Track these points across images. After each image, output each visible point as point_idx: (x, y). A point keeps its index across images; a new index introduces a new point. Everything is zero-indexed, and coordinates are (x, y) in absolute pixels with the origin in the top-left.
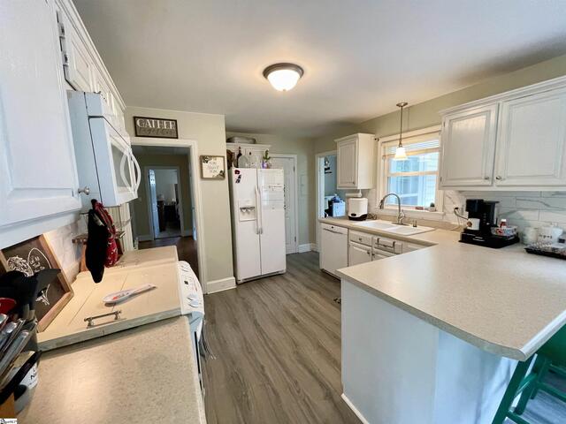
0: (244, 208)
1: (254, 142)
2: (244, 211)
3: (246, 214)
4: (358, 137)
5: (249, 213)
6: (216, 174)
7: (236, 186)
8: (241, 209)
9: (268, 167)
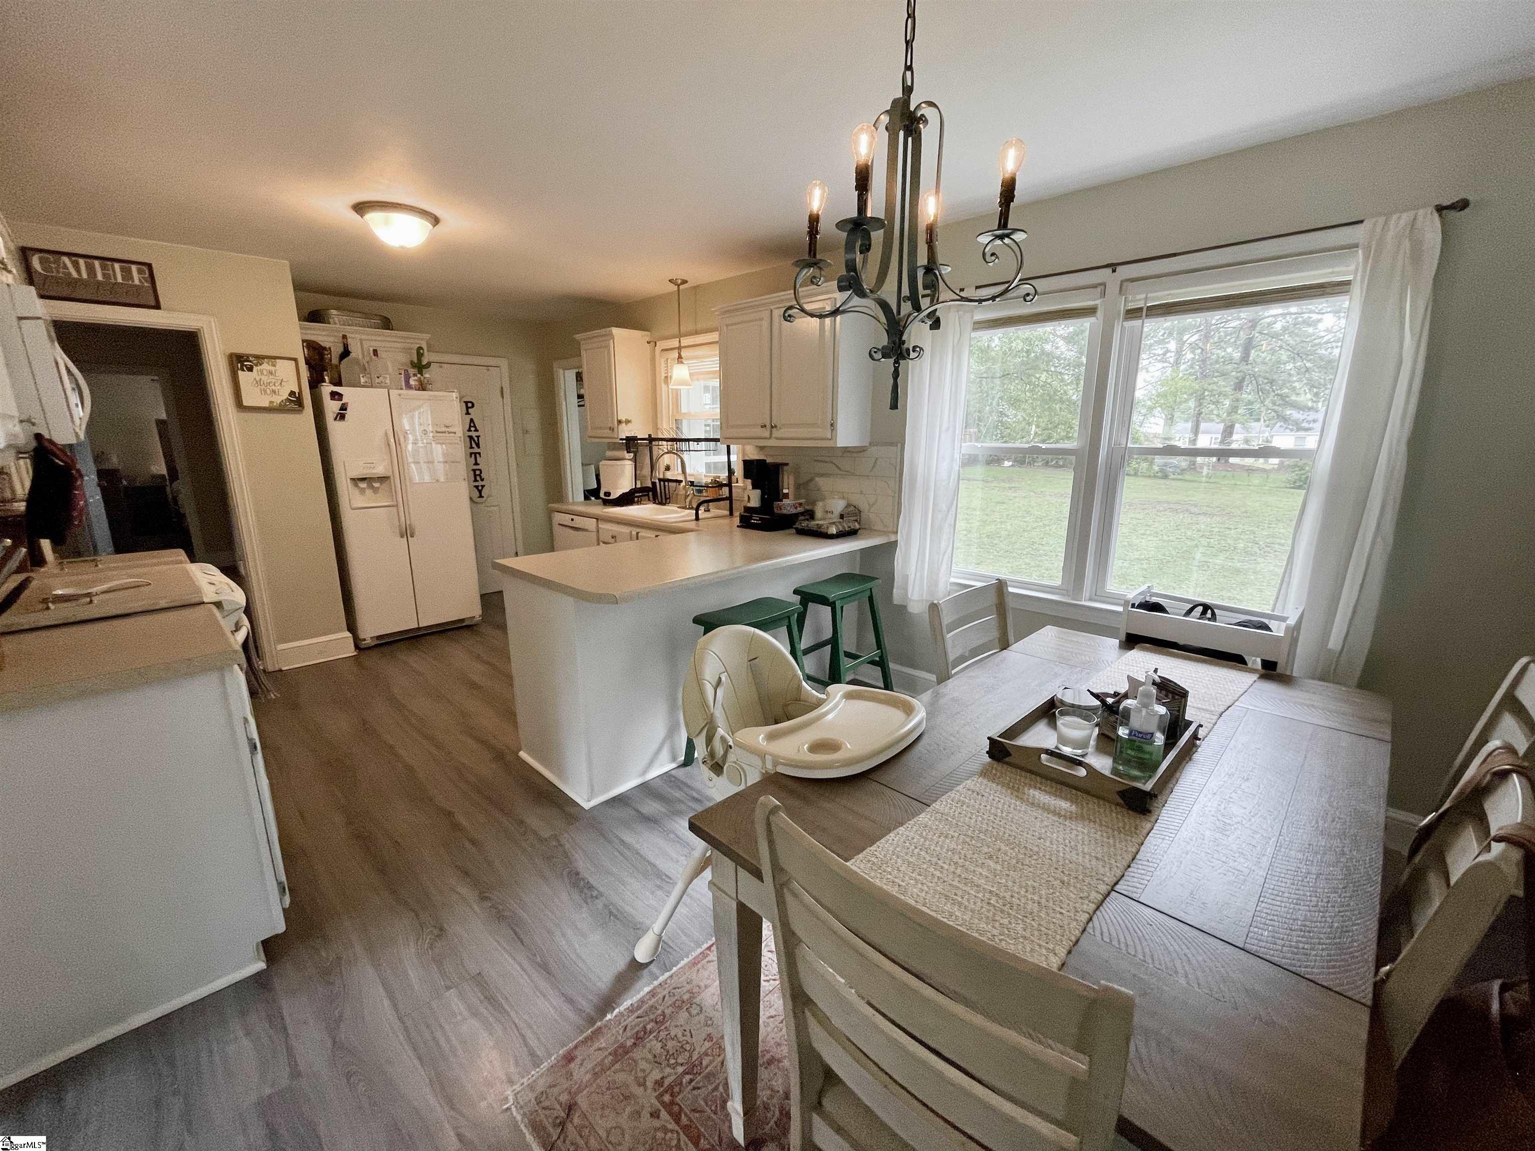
0: (363, 479)
1: (387, 324)
2: (363, 485)
3: (369, 492)
4: (611, 335)
5: (375, 490)
6: (277, 400)
7: (334, 428)
8: (356, 481)
9: (422, 387)
